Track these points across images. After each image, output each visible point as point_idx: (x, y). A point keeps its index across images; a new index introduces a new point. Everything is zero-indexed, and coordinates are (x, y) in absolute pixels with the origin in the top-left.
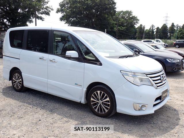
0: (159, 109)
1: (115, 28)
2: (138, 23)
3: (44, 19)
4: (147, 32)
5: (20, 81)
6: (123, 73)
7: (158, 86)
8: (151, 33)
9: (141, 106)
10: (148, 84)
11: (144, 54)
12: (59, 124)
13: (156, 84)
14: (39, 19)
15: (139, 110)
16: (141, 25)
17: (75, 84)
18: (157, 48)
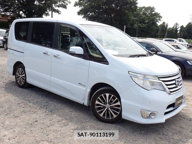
0: (172, 117)
1: (135, 25)
2: (160, 20)
3: (61, 13)
4: (170, 30)
5: (24, 77)
6: (132, 74)
7: (171, 92)
8: (174, 31)
9: (150, 113)
10: (160, 89)
11: (162, 54)
12: (56, 127)
13: (169, 89)
14: (55, 12)
15: (147, 118)
16: (164, 23)
17: (79, 83)
18: (179, 48)
